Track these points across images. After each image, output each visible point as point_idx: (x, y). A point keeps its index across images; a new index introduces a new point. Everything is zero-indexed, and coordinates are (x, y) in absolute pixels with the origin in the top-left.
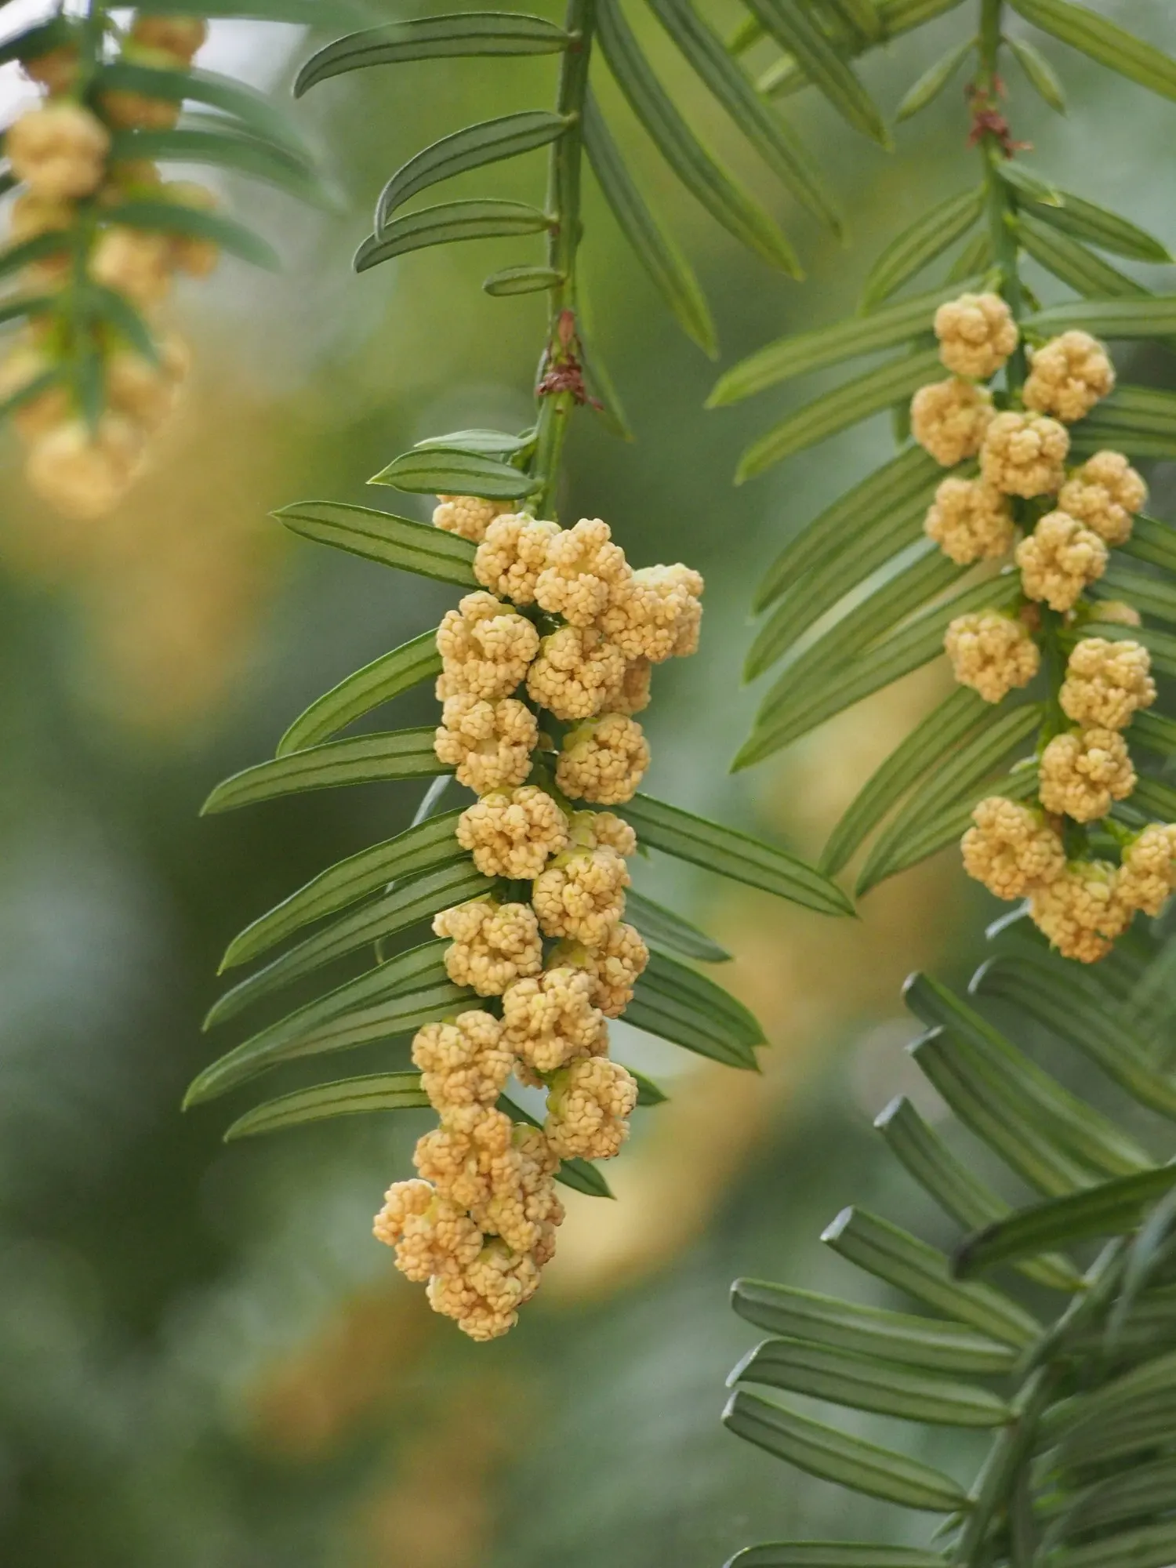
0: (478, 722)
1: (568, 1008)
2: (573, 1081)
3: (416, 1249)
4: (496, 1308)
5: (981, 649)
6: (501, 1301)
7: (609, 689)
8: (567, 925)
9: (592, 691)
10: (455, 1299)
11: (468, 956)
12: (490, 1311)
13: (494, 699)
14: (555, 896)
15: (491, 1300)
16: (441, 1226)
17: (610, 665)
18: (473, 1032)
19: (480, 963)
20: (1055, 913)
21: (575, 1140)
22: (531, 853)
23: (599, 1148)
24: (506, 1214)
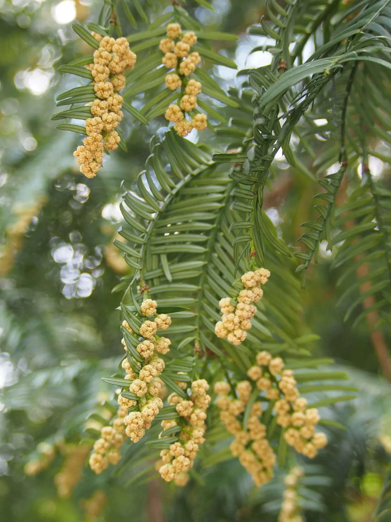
0: (101, 69)
1: (114, 119)
2: (111, 135)
3: (82, 157)
4: (94, 172)
5: (173, 79)
6: (95, 170)
7: (123, 68)
8: (113, 107)
9: (120, 68)
10: (87, 169)
11: (97, 108)
12: (92, 172)
13: (104, 65)
14: (112, 101)
15: (93, 170)
16: (87, 154)
17: (123, 64)
18: (97, 120)
19: (98, 109)
20: (180, 127)
21: (110, 145)
22: (108, 93)
23: (114, 147)
24: (98, 154)
